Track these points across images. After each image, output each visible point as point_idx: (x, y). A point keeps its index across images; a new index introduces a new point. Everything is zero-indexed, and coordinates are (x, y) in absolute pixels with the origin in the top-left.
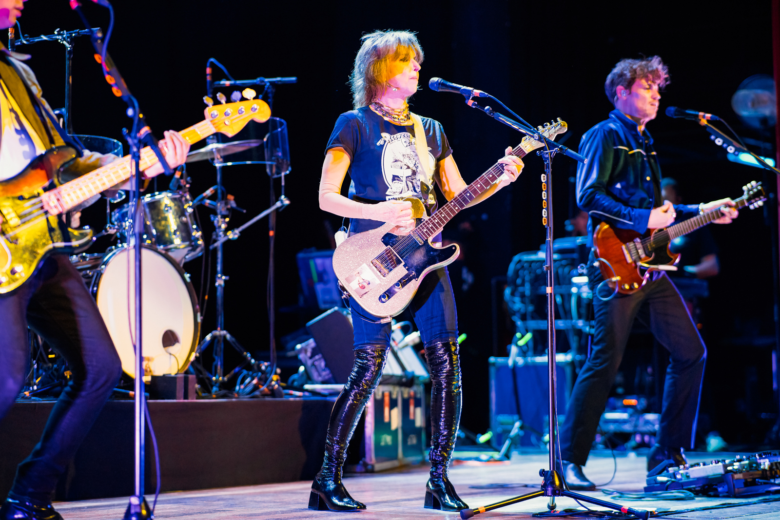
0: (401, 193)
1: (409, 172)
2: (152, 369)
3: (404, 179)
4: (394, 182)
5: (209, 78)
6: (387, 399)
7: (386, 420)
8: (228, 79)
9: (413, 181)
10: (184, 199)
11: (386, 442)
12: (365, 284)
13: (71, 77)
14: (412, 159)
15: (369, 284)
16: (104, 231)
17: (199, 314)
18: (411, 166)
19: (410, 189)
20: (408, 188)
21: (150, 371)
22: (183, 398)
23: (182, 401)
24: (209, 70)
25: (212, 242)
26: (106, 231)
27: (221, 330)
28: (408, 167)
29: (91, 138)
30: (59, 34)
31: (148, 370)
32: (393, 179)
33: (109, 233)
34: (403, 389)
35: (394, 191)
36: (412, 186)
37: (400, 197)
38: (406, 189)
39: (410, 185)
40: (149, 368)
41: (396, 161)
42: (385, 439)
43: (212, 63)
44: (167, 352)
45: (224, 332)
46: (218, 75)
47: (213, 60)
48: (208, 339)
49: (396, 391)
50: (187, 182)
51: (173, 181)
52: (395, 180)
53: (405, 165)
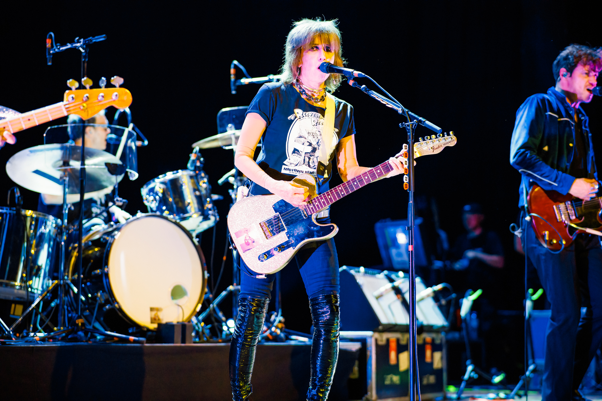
0: (297, 165)
1: (309, 149)
2: (160, 317)
3: (303, 154)
4: (293, 154)
5: (233, 78)
6: (393, 345)
8: (247, 78)
10: (199, 176)
11: (392, 381)
12: (250, 241)
14: (316, 137)
15: (254, 242)
17: (206, 272)
21: (158, 320)
22: (180, 342)
23: (180, 345)
24: (232, 71)
27: (236, 285)
28: (310, 145)
32: (294, 152)
35: (291, 162)
37: (295, 169)
38: (303, 163)
39: (307, 160)
40: (157, 316)
41: (300, 137)
42: (391, 378)
44: (174, 303)
46: (239, 75)
47: (235, 62)
48: (224, 293)
49: (404, 338)
50: (201, 163)
51: (190, 162)
52: (295, 153)
53: (308, 142)
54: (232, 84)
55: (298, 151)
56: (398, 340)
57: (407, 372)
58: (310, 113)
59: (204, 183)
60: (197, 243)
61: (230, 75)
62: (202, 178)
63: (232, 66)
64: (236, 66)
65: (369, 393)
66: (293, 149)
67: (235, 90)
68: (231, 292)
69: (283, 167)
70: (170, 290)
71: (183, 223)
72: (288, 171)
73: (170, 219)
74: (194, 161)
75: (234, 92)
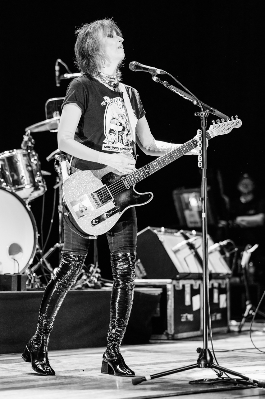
0: (113, 143)
1: (121, 128)
3: (117, 133)
5: (57, 74)
6: (188, 290)
7: (187, 304)
8: (69, 73)
9: (122, 135)
10: (30, 155)
11: (187, 319)
14: (124, 118)
17: (38, 233)
18: (123, 123)
19: (120, 141)
20: (119, 140)
22: (17, 290)
23: (15, 292)
24: (57, 68)
28: (121, 125)
32: (110, 132)
35: (109, 141)
36: (121, 139)
37: (112, 146)
38: (118, 141)
39: (120, 138)
41: (114, 119)
42: (187, 316)
43: (59, 63)
44: (11, 258)
46: (63, 71)
47: (59, 60)
48: (52, 249)
49: (196, 284)
50: (32, 143)
51: (23, 142)
54: (57, 78)
55: (113, 130)
56: (192, 286)
57: (199, 311)
58: (116, 99)
59: (35, 160)
60: (29, 209)
61: (55, 71)
62: (33, 156)
63: (57, 64)
64: (59, 64)
65: (169, 329)
66: (109, 129)
67: (59, 83)
68: (57, 248)
70: (8, 247)
71: (18, 193)
72: (108, 148)
73: (7, 189)
74: (26, 142)
75: (58, 85)
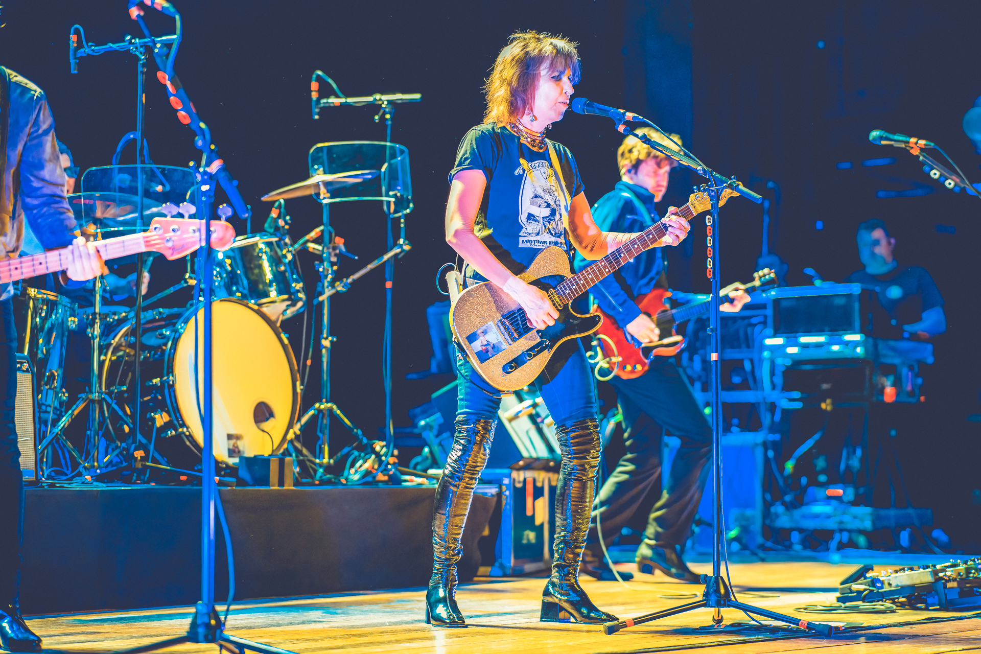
0: (538, 234)
1: (548, 211)
2: (241, 448)
3: (541, 220)
4: (529, 221)
5: (314, 96)
6: (530, 488)
7: (529, 513)
8: (338, 97)
10: (282, 242)
11: (528, 540)
13: (144, 95)
14: (553, 194)
15: (494, 347)
16: (183, 282)
17: (298, 383)
18: (551, 203)
21: (239, 452)
22: (277, 485)
23: (276, 488)
24: (314, 86)
25: (316, 295)
26: (186, 282)
27: (327, 402)
28: (548, 206)
29: (169, 170)
30: (131, 43)
31: (237, 450)
32: (528, 218)
33: (189, 284)
34: (551, 475)
38: (543, 231)
40: (237, 447)
41: (536, 197)
42: (528, 535)
43: (318, 76)
44: (259, 428)
45: (329, 405)
46: (326, 91)
47: (320, 73)
49: (542, 477)
50: (286, 223)
51: (269, 220)
52: (530, 220)
53: (545, 202)
54: (313, 103)
55: (533, 216)
56: (534, 480)
57: (542, 525)
58: (536, 163)
60: (286, 341)
61: (309, 90)
63: (314, 76)
64: (319, 79)
66: (527, 214)
67: (319, 114)
68: (320, 411)
69: (521, 239)
70: (253, 408)
71: (265, 309)
72: (528, 244)
74: (275, 220)
75: (316, 117)
